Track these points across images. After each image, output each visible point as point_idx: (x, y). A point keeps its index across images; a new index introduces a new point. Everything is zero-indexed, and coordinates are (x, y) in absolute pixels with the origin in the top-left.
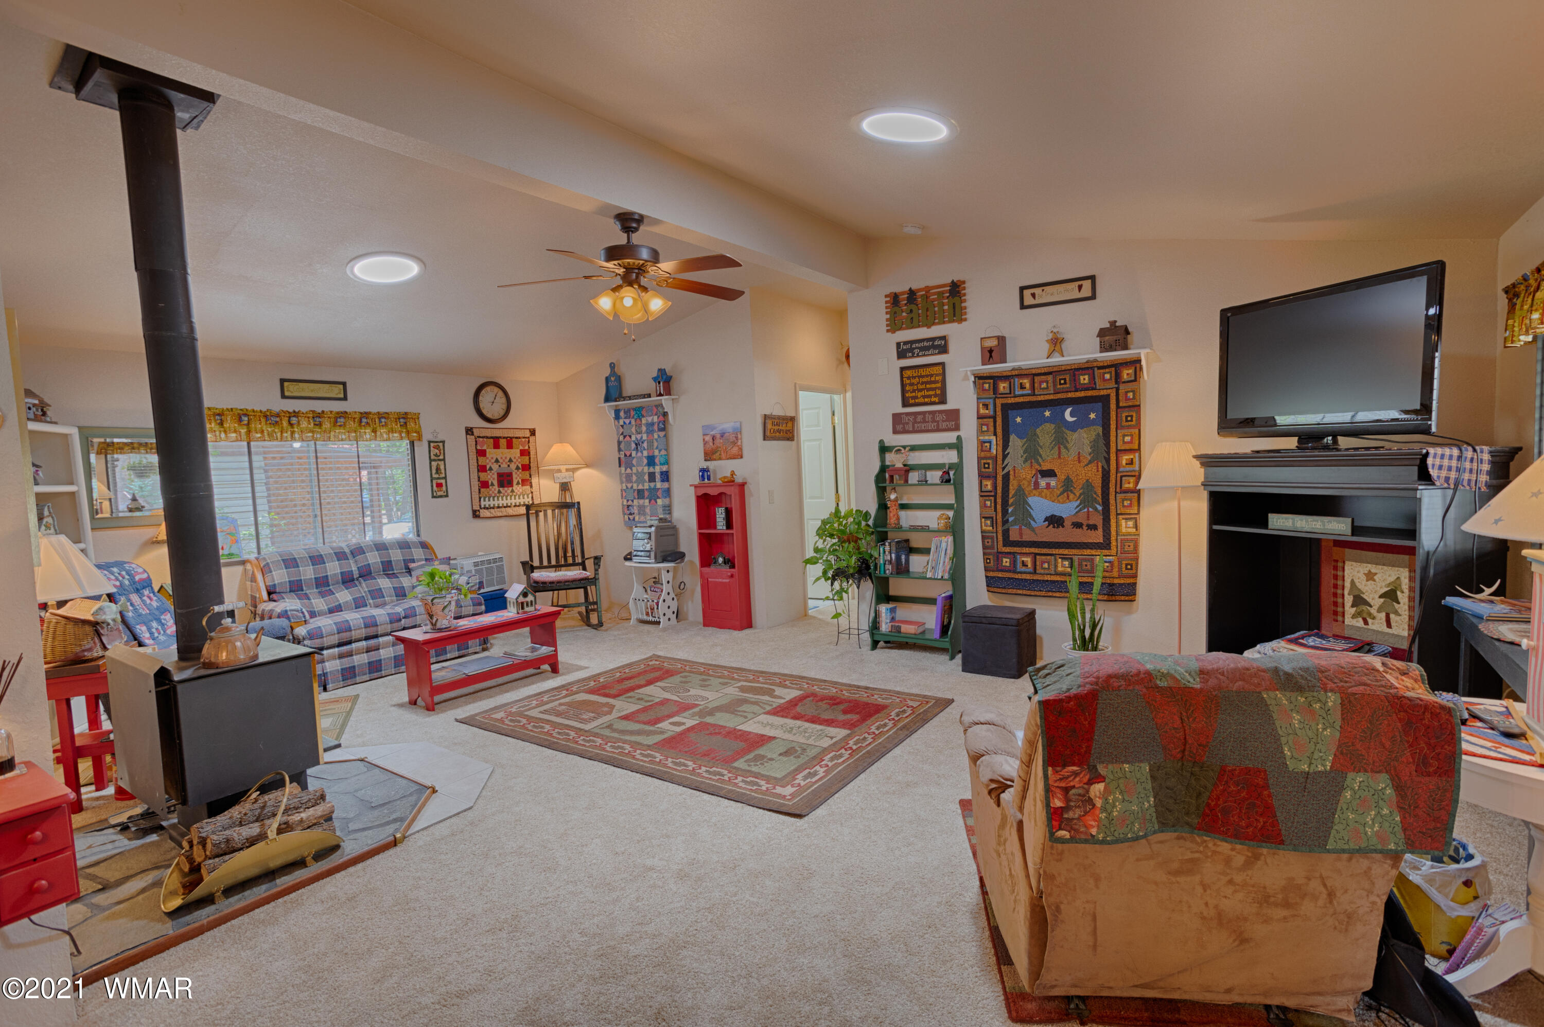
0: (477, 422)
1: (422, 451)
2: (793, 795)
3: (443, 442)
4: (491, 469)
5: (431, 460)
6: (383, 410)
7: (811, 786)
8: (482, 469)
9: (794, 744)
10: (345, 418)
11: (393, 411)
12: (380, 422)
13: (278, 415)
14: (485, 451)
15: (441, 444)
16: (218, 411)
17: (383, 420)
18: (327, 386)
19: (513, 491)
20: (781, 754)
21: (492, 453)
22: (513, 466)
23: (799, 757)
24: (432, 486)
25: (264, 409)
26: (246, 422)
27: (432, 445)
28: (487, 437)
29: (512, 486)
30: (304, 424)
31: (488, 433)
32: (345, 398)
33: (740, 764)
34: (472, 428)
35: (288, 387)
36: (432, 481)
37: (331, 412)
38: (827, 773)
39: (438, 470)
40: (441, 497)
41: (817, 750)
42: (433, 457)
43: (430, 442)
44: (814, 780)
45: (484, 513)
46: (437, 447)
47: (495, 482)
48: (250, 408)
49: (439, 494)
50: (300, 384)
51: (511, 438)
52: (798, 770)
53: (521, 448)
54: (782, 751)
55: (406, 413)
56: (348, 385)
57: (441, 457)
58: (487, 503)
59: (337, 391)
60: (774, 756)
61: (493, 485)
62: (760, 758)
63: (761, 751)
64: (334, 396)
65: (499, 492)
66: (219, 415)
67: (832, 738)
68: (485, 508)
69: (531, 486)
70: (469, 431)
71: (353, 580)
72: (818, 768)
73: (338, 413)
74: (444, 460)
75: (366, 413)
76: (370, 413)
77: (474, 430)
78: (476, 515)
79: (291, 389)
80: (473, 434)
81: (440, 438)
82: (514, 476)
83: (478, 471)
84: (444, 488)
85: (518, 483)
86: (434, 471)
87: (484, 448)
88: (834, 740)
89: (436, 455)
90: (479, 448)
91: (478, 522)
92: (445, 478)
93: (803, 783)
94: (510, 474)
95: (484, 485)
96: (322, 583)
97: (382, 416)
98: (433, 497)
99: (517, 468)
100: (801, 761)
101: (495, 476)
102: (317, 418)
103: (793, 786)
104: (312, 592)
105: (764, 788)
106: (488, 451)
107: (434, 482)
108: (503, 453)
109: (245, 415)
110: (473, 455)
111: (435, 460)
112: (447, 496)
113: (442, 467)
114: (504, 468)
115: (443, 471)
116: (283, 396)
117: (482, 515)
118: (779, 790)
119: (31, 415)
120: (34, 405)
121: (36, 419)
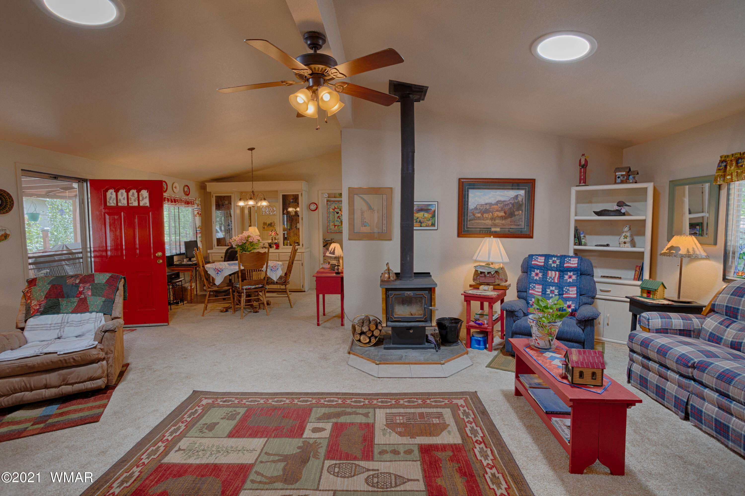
2: (201, 400)
7: (191, 407)
9: (211, 434)
20: (218, 423)
23: (204, 424)
33: (242, 411)
38: (183, 417)
41: (190, 433)
44: (191, 411)
52: (201, 416)
54: (217, 426)
60: (222, 422)
62: (231, 417)
63: (233, 423)
66: (739, 159)
67: (180, 449)
72: (189, 420)
88: (176, 448)
93: (197, 408)
100: (202, 422)
103: (203, 405)
105: (219, 400)
118: (210, 401)
119: (619, 180)
120: (622, 175)
121: (622, 182)
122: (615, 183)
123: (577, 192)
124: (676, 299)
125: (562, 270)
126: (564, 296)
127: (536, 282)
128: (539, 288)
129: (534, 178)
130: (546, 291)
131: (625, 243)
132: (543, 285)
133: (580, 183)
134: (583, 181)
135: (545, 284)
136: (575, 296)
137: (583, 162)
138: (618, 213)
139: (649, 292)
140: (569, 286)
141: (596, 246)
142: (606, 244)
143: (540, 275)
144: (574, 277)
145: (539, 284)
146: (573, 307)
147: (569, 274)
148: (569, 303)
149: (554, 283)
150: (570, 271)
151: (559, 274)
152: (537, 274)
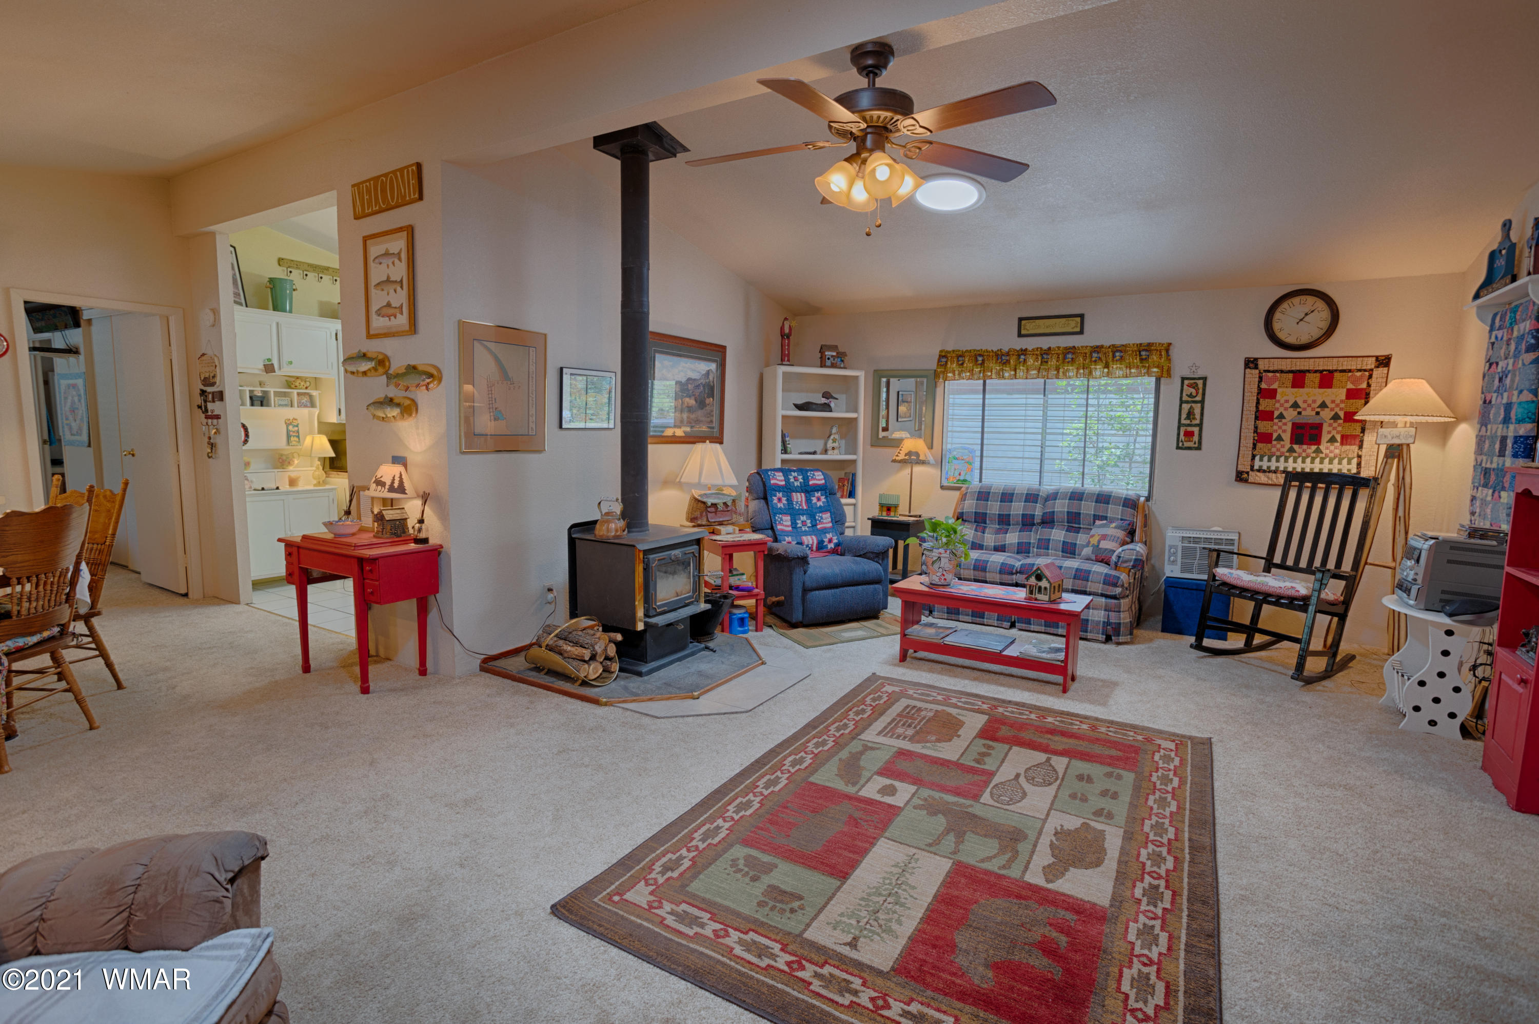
0: (1267, 350)
1: (1171, 389)
3: (1205, 379)
4: (1281, 416)
5: (1182, 402)
6: (1118, 342)
8: (1263, 415)
9: (814, 899)
10: (1073, 353)
11: (1131, 342)
12: (1114, 356)
13: (1008, 354)
14: (1275, 391)
15: (1200, 383)
16: (960, 353)
17: (1117, 354)
18: (1063, 320)
19: (1318, 451)
20: (772, 886)
21: (1286, 394)
22: (1326, 414)
24: (1179, 434)
25: (995, 349)
26: (980, 362)
27: (1186, 382)
28: (1282, 372)
29: (1318, 443)
30: (1030, 361)
31: (1286, 365)
32: (1081, 332)
34: (1256, 359)
35: (1025, 325)
36: (1179, 428)
37: (1059, 348)
39: (1190, 414)
40: (1189, 448)
42: (1185, 398)
43: (1183, 379)
45: (1254, 477)
46: (1195, 386)
47: (1287, 437)
48: (984, 349)
49: (1187, 444)
50: (1037, 321)
51: (1331, 372)
53: (1350, 386)
54: (787, 889)
55: (1149, 345)
56: (1086, 317)
57: (1199, 398)
58: (1265, 464)
59: (1073, 324)
60: (770, 881)
61: (1279, 438)
64: (1071, 330)
65: (1291, 450)
66: (961, 356)
67: (850, 944)
68: (1259, 471)
69: (1361, 447)
70: (1251, 363)
71: (1033, 524)
73: (1066, 348)
74: (1202, 402)
75: (1097, 347)
76: (1102, 347)
77: (1260, 363)
78: (1241, 477)
79: (1029, 327)
80: (1256, 367)
81: (1200, 373)
82: (1325, 428)
83: (1257, 418)
84: (1196, 438)
85: (1332, 440)
86: (1184, 416)
87: (1274, 386)
88: (841, 948)
89: (1190, 396)
90: (1264, 386)
91: (1242, 488)
92: (1200, 425)
94: (1319, 427)
95: (1264, 438)
96: (1004, 521)
97: (1115, 349)
98: (1178, 448)
99: (1336, 417)
101: (1289, 428)
102: (1044, 355)
104: (992, 526)
106: (1279, 390)
107: (1183, 429)
108: (1311, 394)
109: (980, 355)
110: (1252, 398)
111: (1187, 402)
112: (1199, 448)
113: (1197, 411)
114: (1308, 415)
115: (1198, 416)
116: (1020, 335)
117: (1251, 479)
119: (828, 363)
120: (832, 356)
121: (833, 366)
122: (823, 365)
123: (784, 374)
124: (907, 513)
125: (808, 490)
126: (818, 527)
127: (782, 512)
128: (787, 520)
129: (724, 344)
130: (797, 524)
131: (833, 448)
132: (791, 515)
133: (782, 360)
134: (785, 358)
135: (794, 514)
136: (830, 525)
137: (787, 330)
138: (826, 407)
139: (889, 509)
140: (821, 512)
141: (801, 453)
142: (812, 450)
143: (784, 500)
144: (823, 499)
145: (785, 514)
146: (835, 541)
147: (816, 494)
148: (829, 536)
149: (803, 509)
150: (817, 491)
151: (806, 497)
152: (819, 499)
